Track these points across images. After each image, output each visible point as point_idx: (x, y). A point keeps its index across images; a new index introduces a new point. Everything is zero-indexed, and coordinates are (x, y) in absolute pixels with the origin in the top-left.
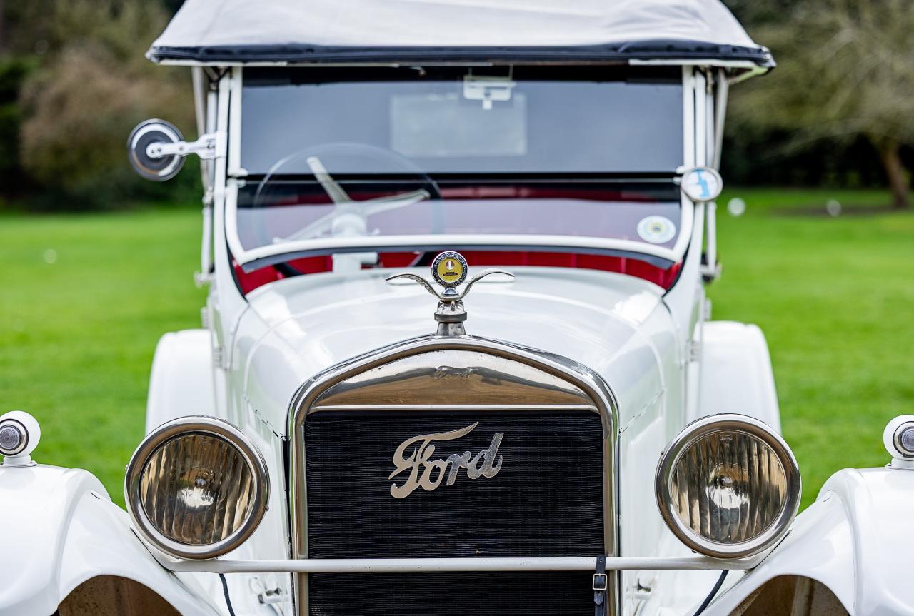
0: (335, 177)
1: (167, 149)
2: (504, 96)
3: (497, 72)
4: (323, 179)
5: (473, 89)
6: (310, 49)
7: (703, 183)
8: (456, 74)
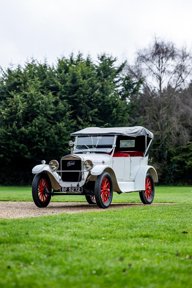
0: (87, 145)
1: (71, 143)
2: (101, 138)
3: (100, 136)
4: (86, 146)
5: (98, 137)
6: (82, 134)
7: (114, 146)
8: (96, 136)
